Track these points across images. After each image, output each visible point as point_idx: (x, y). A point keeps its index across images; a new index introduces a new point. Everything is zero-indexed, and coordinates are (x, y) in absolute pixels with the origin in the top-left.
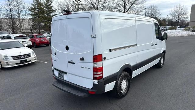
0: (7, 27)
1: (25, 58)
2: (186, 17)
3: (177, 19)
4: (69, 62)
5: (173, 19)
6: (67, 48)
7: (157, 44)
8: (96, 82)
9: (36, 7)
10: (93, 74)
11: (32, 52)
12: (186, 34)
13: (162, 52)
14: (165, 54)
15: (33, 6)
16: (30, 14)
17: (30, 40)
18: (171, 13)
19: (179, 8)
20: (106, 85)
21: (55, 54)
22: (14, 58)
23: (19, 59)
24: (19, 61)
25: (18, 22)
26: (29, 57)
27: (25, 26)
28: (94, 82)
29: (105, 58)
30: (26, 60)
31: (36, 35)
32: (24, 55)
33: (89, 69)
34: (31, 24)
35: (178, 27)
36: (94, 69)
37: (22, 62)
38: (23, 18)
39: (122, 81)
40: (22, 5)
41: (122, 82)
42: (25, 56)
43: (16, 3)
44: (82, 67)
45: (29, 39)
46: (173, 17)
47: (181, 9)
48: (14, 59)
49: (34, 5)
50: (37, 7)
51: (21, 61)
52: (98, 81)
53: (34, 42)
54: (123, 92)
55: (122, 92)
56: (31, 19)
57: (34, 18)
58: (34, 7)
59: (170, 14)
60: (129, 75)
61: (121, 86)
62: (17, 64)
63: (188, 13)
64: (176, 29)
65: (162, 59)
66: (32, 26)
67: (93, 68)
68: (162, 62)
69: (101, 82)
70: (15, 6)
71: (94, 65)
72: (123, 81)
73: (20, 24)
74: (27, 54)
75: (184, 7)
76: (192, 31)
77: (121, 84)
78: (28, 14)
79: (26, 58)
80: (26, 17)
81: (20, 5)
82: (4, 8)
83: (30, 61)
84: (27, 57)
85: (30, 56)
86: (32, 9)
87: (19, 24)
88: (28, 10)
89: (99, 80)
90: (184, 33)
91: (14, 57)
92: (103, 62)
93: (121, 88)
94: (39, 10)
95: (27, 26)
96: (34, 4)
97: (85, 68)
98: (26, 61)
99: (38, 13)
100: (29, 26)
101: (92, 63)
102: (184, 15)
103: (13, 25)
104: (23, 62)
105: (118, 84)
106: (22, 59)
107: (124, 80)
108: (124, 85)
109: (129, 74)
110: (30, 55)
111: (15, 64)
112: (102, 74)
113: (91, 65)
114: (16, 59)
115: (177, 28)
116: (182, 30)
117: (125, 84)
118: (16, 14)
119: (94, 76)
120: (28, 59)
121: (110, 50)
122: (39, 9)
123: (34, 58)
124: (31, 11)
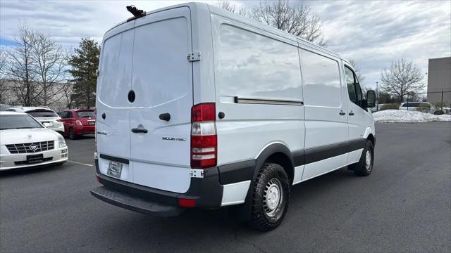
0: (14, 99)
1: (38, 150)
2: (418, 85)
3: (399, 91)
4: (135, 131)
5: (390, 90)
6: (132, 97)
7: (353, 114)
8: (198, 173)
9: (85, 57)
10: (192, 154)
11: (60, 139)
12: (422, 119)
13: (365, 136)
14: (373, 143)
15: (77, 55)
16: (70, 72)
17: (61, 121)
18: (385, 78)
19: (401, 68)
20: (224, 186)
21: (104, 117)
22: (12, 148)
23: (25, 152)
24: (22, 156)
25: (40, 88)
26: (49, 149)
27: (55, 98)
28: (194, 173)
29: (221, 116)
30: (42, 155)
31: (77, 112)
32: (37, 143)
33: (182, 140)
34: (71, 91)
35: (403, 104)
36: (194, 141)
37: (30, 159)
38: (53, 78)
39: (269, 186)
40: (54, 52)
41: (267, 189)
42: (39, 147)
43: (40, 47)
44: (166, 139)
45: (59, 118)
46: (390, 86)
47: (405, 70)
48: (12, 152)
49: (80, 52)
50: (88, 56)
51: (28, 157)
52: (202, 170)
53: (71, 127)
54: (272, 216)
55: (270, 214)
56: (72, 81)
57: (79, 80)
58: (81, 56)
59: (383, 80)
60: (285, 173)
61: (265, 199)
62: (17, 163)
63: (422, 78)
64: (398, 109)
65: (368, 155)
66: (73, 97)
67: (191, 136)
68: (368, 160)
69: (211, 176)
70: (37, 53)
71: (194, 130)
72: (271, 186)
73: (45, 91)
74: (46, 142)
75: (413, 65)
76: (435, 113)
77: (265, 194)
78: (66, 71)
79: (43, 150)
80: (60, 78)
81: (50, 52)
82: (12, 57)
83: (50, 159)
84: (46, 149)
85: (53, 148)
86: (75, 61)
87: (43, 93)
88: (65, 62)
89: (207, 170)
90: (418, 116)
91: (12, 145)
92: (217, 123)
93: (265, 203)
94: (92, 64)
95: (60, 97)
96: (80, 49)
97: (172, 139)
98: (41, 158)
99: (89, 70)
100: (65, 97)
101: (190, 125)
102: (414, 82)
103: (28, 93)
104: (34, 160)
105: (258, 190)
106: (32, 151)
107: (273, 185)
108: (273, 196)
109: (286, 171)
110: (53, 145)
111: (14, 164)
112: (215, 153)
113: (185, 131)
114: (17, 152)
115: (401, 107)
116: (412, 110)
117: (274, 193)
118: (38, 70)
119: (194, 158)
120: (46, 154)
121: (236, 100)
122: (91, 61)
123: (63, 151)
124: (74, 65)
